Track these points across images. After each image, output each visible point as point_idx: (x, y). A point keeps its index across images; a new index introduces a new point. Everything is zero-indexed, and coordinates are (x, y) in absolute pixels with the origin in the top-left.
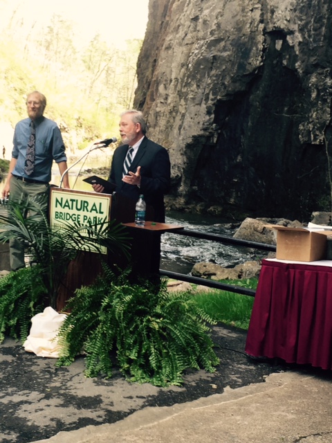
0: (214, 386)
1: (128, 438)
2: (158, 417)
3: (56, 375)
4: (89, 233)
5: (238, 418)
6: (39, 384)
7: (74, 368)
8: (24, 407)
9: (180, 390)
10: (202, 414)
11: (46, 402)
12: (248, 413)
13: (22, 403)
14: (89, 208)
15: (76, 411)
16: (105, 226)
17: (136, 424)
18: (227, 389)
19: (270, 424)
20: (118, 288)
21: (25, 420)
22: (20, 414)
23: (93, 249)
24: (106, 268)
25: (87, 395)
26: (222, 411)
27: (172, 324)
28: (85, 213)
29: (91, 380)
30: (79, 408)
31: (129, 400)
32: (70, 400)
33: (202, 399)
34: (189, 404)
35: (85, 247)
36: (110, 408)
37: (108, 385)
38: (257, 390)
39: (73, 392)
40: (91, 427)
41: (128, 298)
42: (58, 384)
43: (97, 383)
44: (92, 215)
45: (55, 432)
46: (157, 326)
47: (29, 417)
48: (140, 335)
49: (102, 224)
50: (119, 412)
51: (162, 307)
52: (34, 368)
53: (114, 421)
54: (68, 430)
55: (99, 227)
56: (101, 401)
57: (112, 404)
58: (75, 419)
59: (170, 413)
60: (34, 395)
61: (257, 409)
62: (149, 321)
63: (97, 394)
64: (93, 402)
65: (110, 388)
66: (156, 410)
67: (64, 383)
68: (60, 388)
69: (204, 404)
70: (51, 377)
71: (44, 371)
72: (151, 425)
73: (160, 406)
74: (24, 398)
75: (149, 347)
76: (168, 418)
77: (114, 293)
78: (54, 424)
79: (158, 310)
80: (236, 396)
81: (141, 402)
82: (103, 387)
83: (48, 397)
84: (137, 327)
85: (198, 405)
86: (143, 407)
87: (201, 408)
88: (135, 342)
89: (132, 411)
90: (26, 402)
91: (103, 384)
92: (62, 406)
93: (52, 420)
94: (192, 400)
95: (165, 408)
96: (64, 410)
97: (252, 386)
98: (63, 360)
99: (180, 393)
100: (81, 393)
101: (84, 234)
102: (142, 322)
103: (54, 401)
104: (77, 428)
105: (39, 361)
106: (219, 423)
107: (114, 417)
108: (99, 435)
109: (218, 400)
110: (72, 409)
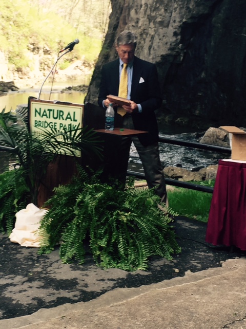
0: (177, 270)
1: (100, 314)
2: (126, 296)
3: (38, 261)
4: (64, 139)
5: (197, 297)
6: (22, 269)
7: (53, 256)
8: (10, 288)
9: (146, 273)
10: (165, 293)
11: (29, 284)
12: (206, 293)
13: (8, 285)
14: (65, 117)
15: (55, 291)
16: (78, 132)
17: (108, 303)
18: (188, 272)
19: (224, 302)
20: (91, 186)
21: (11, 299)
22: (7, 294)
23: (68, 153)
24: (80, 169)
25: (64, 278)
26: (183, 291)
27: (139, 217)
28: (61, 121)
29: (68, 265)
30: (57, 289)
31: (102, 283)
32: (49, 283)
33: (166, 281)
34: (154, 285)
35: (62, 151)
36: (85, 289)
37: (83, 270)
38: (214, 273)
39: (52, 276)
40: (68, 305)
41: (100, 195)
42: (39, 270)
43: (74, 269)
44: (67, 123)
45: (37, 309)
46: (125, 219)
47: (14, 297)
48: (110, 226)
49: (76, 131)
50: (92, 292)
51: (130, 202)
52: (18, 256)
53: (88, 300)
54: (47, 307)
55: (73, 133)
56: (77, 283)
57: (86, 286)
58: (54, 298)
59: (137, 293)
60: (19, 278)
61: (214, 289)
62: (118, 215)
63: (73, 277)
64: (70, 284)
65: (85, 272)
66: (125, 290)
67: (45, 268)
68: (41, 273)
69: (168, 285)
70: (34, 264)
71: (27, 259)
72: (120, 303)
73: (128, 287)
74: (9, 281)
75: (118, 237)
76: (136, 297)
77: (87, 191)
78: (35, 302)
79: (127, 205)
80: (196, 279)
81: (111, 284)
82: (79, 272)
83: (30, 280)
84: (107, 219)
85: (162, 286)
86: (113, 288)
87: (164, 289)
88: (105, 233)
89: (104, 292)
90: (12, 284)
91: (79, 269)
92: (43, 287)
93: (34, 299)
94: (156, 282)
95: (133, 288)
96: (45, 291)
97: (211, 270)
98: (44, 249)
99: (147, 276)
100: (59, 277)
101: (60, 139)
102: (112, 215)
103: (36, 284)
104: (55, 306)
105: (24, 251)
106: (180, 302)
107: (87, 296)
108: (74, 311)
109: (180, 282)
110: (51, 290)
